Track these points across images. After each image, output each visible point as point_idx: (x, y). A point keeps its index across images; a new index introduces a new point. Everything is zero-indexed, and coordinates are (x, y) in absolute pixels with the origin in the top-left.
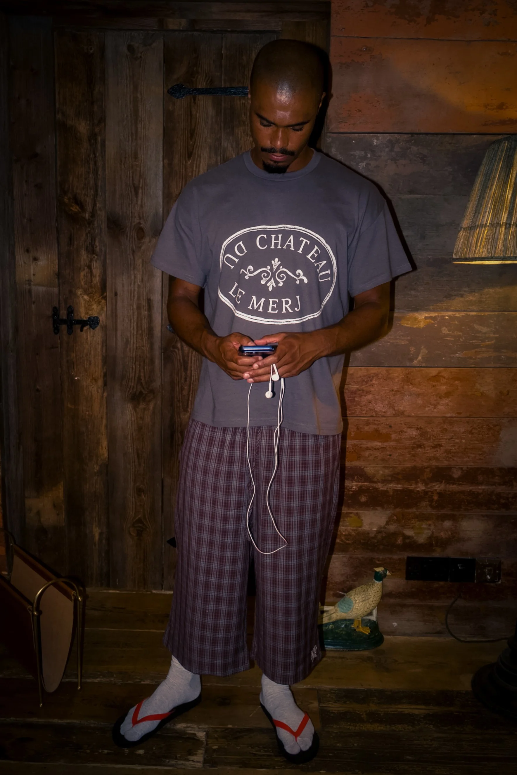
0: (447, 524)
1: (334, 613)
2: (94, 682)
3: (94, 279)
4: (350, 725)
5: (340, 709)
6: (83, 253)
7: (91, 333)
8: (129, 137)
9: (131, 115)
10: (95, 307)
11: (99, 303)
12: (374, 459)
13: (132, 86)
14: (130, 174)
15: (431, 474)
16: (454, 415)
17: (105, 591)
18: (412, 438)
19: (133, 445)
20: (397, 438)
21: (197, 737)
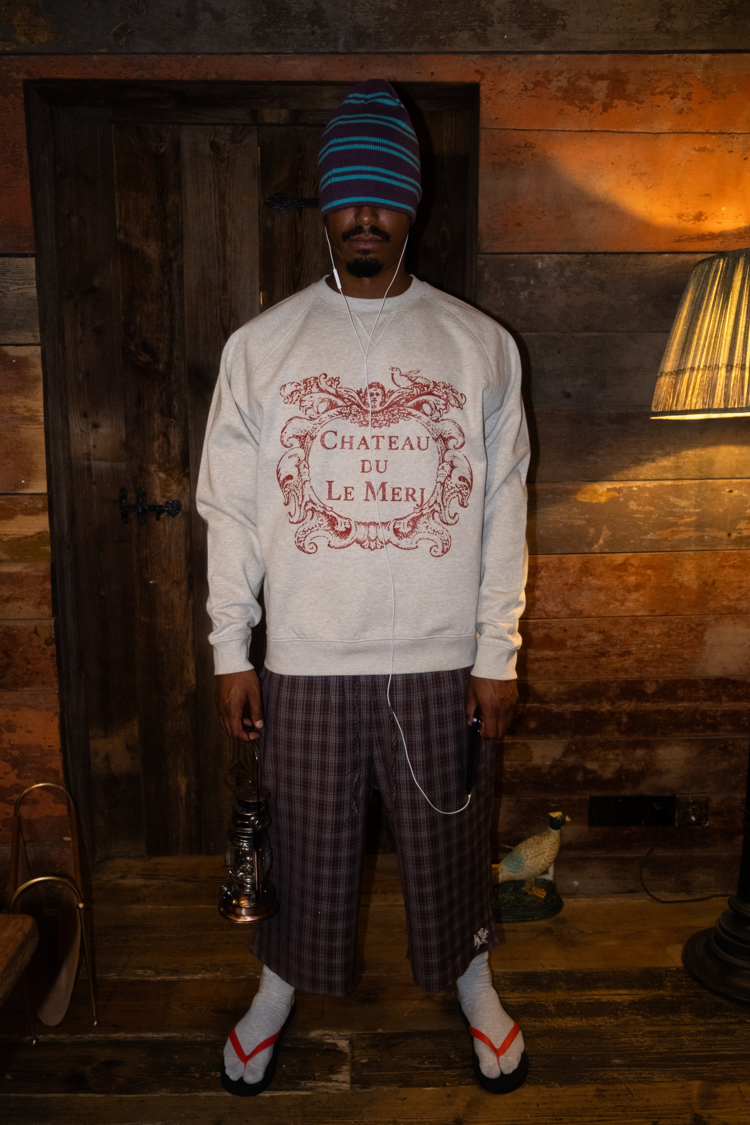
0: (640, 753)
1: (499, 873)
2: (195, 979)
3: (172, 451)
4: (535, 1021)
5: (520, 999)
6: (157, 416)
7: (170, 522)
8: (215, 262)
9: (217, 233)
10: (174, 487)
11: (180, 482)
12: (544, 674)
13: (217, 196)
14: (217, 311)
15: (618, 691)
16: (646, 614)
18: (593, 645)
20: (574, 645)
21: (338, 1048)
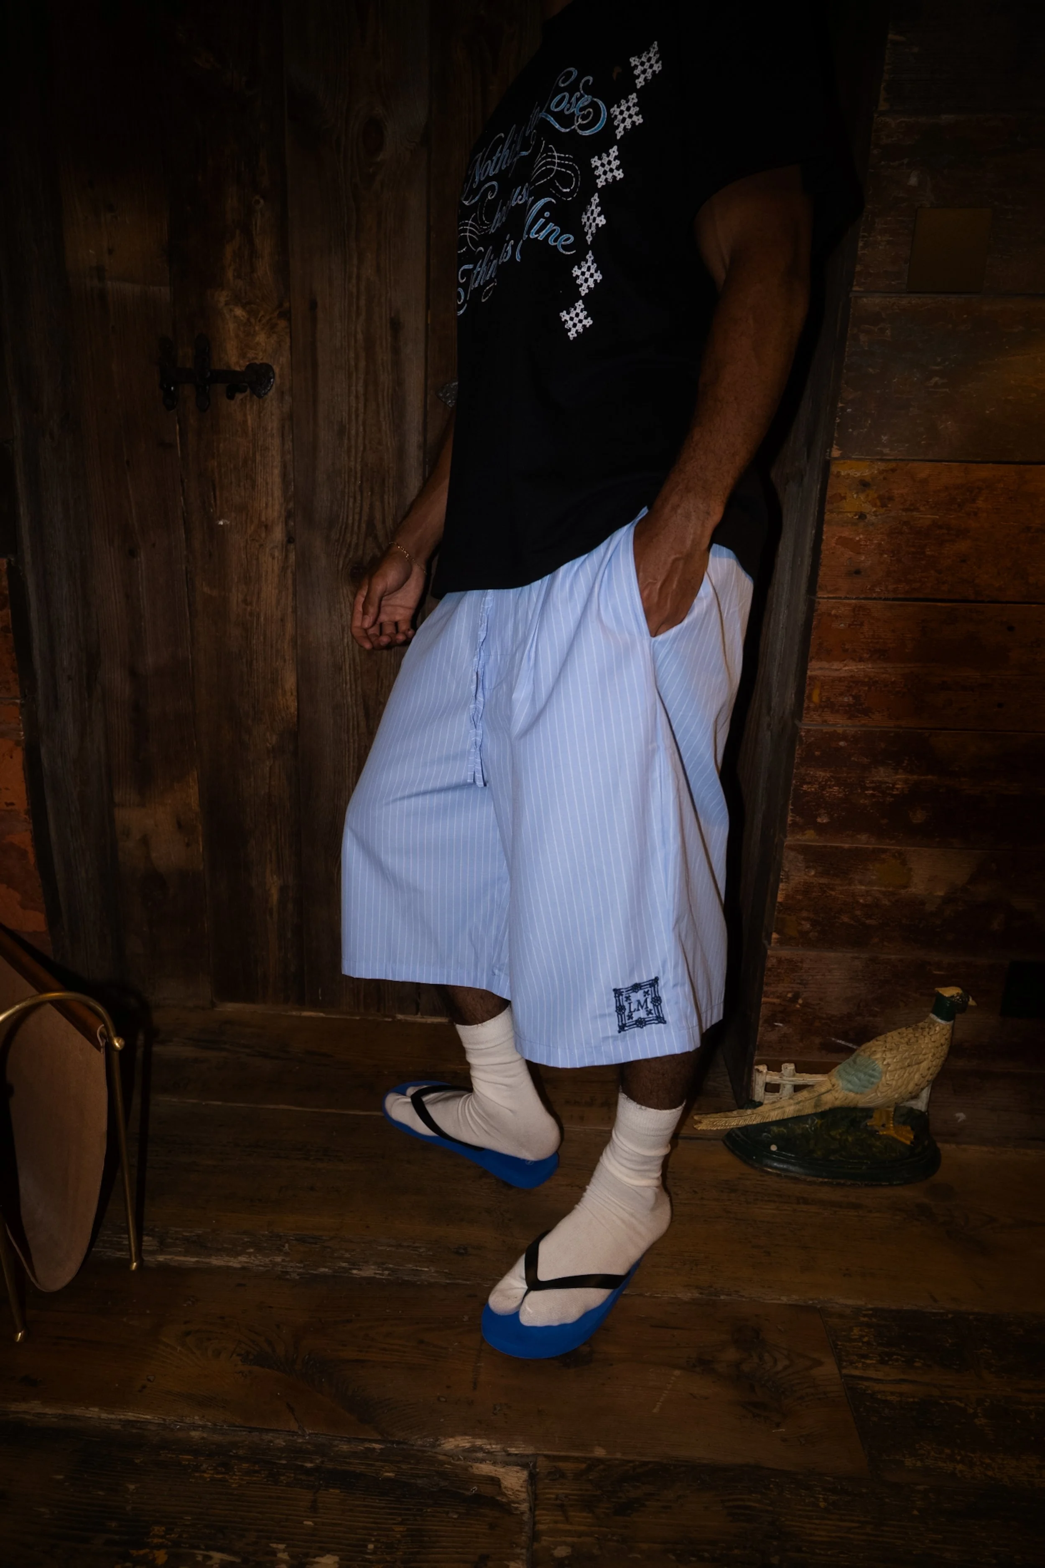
1: (828, 1092)
4: (953, 1458)
7: (255, 407)
10: (261, 338)
11: (272, 328)
17: (294, 1013)
19: (356, 687)
